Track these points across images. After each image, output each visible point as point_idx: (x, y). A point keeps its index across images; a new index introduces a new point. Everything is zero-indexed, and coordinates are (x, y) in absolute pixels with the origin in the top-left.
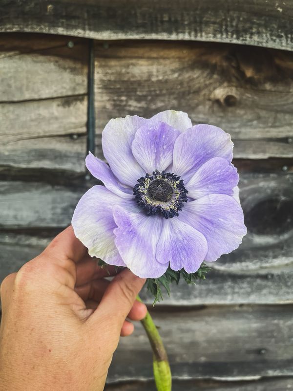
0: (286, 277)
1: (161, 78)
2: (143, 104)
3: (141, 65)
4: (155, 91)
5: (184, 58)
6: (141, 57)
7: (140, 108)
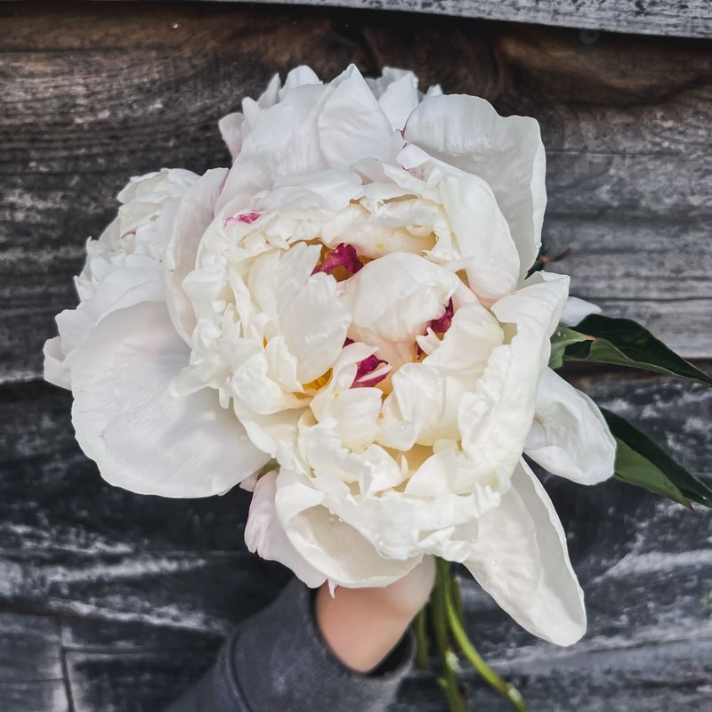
0: (566, 683)
1: (104, 115)
2: (55, 201)
3: (32, 75)
4: (91, 157)
5: (178, 47)
6: (27, 50)
7: (47, 213)
